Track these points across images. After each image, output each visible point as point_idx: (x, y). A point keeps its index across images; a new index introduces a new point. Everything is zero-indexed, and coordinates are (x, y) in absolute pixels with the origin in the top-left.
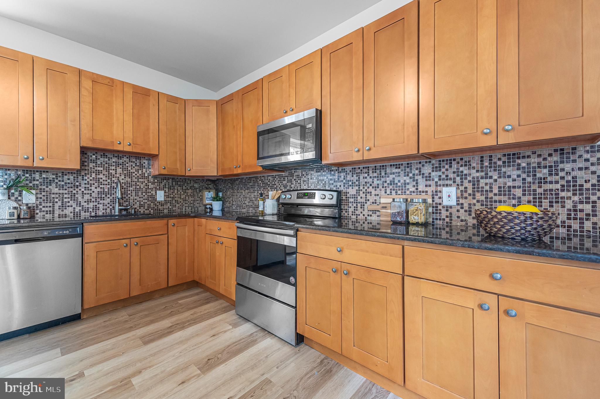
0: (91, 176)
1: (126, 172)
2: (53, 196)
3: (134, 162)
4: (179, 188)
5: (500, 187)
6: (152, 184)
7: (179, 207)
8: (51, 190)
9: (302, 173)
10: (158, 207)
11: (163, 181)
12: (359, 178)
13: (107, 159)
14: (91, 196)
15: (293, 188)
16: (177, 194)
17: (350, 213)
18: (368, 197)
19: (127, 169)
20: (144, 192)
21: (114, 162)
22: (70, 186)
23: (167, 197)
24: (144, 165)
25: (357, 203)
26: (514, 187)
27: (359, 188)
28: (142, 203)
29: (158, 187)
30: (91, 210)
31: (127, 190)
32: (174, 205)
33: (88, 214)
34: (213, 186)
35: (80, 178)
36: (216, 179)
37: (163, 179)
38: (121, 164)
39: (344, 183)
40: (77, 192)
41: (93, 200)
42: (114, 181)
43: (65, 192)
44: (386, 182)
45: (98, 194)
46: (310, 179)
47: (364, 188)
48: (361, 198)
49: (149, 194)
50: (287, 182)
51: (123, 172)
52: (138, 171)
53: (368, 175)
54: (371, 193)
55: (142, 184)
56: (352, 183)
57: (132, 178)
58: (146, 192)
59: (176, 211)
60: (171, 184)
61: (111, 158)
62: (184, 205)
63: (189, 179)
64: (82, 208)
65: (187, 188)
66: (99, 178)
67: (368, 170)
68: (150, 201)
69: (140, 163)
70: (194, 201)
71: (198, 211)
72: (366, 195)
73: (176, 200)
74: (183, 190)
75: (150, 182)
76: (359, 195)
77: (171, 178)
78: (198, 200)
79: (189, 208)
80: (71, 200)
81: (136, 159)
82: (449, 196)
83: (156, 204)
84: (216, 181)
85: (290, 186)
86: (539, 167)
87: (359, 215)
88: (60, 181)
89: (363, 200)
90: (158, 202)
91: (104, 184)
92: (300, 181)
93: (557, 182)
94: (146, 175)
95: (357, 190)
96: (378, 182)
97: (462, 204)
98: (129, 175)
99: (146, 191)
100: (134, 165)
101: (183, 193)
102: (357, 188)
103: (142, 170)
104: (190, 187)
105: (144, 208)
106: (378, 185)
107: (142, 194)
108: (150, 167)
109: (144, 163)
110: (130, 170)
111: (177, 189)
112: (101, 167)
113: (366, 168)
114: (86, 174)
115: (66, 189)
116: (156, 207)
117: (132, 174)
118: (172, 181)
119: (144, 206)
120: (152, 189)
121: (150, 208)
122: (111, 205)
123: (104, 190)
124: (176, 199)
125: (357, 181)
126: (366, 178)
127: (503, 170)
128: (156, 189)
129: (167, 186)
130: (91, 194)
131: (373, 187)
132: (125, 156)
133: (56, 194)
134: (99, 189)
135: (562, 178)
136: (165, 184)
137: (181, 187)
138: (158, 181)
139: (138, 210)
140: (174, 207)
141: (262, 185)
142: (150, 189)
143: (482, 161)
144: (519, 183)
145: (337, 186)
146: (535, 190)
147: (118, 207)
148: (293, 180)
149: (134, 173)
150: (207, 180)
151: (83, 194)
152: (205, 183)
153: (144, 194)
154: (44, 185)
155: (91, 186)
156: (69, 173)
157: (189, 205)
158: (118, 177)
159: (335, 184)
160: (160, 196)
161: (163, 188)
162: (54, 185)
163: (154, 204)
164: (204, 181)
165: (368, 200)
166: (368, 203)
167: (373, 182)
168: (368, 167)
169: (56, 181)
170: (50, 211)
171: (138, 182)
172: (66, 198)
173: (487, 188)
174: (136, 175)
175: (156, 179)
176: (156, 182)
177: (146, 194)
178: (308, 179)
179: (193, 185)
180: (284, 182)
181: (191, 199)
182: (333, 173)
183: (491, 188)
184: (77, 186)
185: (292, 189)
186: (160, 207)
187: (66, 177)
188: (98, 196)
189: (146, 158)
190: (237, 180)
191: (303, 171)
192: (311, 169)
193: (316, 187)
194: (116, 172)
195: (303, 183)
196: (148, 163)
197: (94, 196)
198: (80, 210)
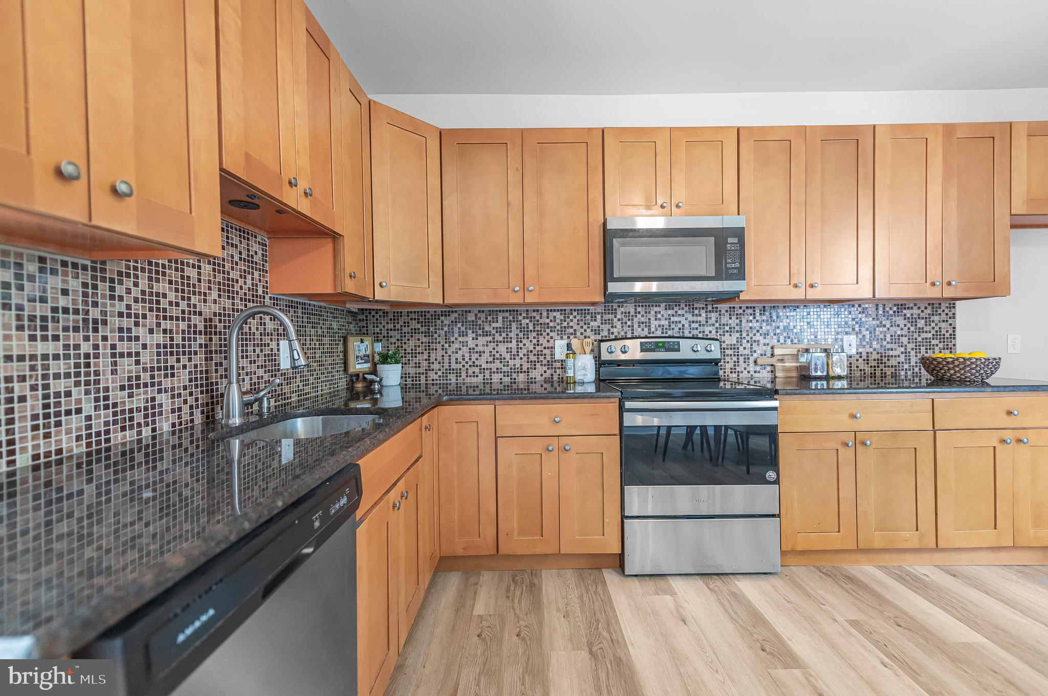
0: (136, 285)
1: (220, 277)
3: (236, 246)
5: (892, 336)
9: (636, 309)
11: (289, 311)
12: (741, 321)
14: (138, 362)
15: (616, 334)
16: (310, 349)
17: (728, 371)
18: (755, 347)
19: (224, 266)
20: (258, 345)
24: (255, 258)
25: (738, 355)
26: (902, 336)
27: (741, 335)
28: (255, 379)
29: (281, 330)
30: (139, 418)
31: (225, 340)
32: (306, 381)
33: (130, 435)
34: (355, 327)
35: (103, 287)
36: (357, 311)
37: (289, 306)
39: (717, 328)
40: (96, 347)
41: (145, 377)
42: (195, 306)
44: (778, 327)
45: (159, 354)
46: (653, 319)
47: (748, 335)
48: (745, 348)
49: (267, 351)
50: (602, 324)
51: (215, 276)
52: (245, 277)
53: (754, 318)
54: (758, 341)
56: (730, 328)
57: (233, 298)
58: (261, 345)
59: (309, 395)
60: (301, 321)
62: (320, 378)
64: (115, 414)
65: (323, 332)
66: (157, 295)
67: (754, 311)
68: (268, 371)
69: (248, 250)
70: (333, 365)
71: (338, 391)
72: (752, 345)
74: (318, 338)
76: (741, 345)
77: (301, 303)
78: (338, 364)
79: (326, 385)
80: (77, 384)
81: (240, 235)
82: (850, 345)
84: (357, 314)
85: (609, 330)
86: (919, 318)
87: (742, 372)
89: (747, 352)
90: (281, 375)
91: (171, 318)
92: (633, 323)
93: (930, 332)
94: (260, 292)
95: (738, 338)
96: (768, 328)
97: (861, 353)
98: (229, 288)
99: (261, 340)
100: (236, 259)
101: (317, 344)
102: (738, 335)
103: (253, 274)
104: (327, 328)
106: (768, 331)
107: (255, 351)
108: (268, 266)
109: (256, 253)
110: (229, 273)
111: (311, 336)
113: (751, 307)
114: (120, 273)
115: (56, 338)
116: (279, 390)
117: (233, 286)
118: (302, 313)
120: (272, 334)
122: (191, 394)
123: (172, 339)
125: (737, 325)
126: (751, 321)
127: (894, 319)
128: (278, 335)
130: (138, 354)
131: (761, 335)
133: (21, 358)
134: (159, 338)
135: (933, 328)
137: (315, 328)
140: (306, 385)
142: (268, 334)
143: (877, 309)
144: (905, 332)
145: (704, 332)
146: (916, 339)
148: (615, 320)
149: (237, 281)
151: (113, 355)
152: (346, 319)
153: (258, 350)
155: (137, 324)
156: (64, 264)
157: (326, 377)
159: (701, 329)
160: (286, 355)
164: (344, 315)
165: (755, 352)
166: (755, 355)
167: (761, 328)
168: (754, 307)
172: (57, 376)
173: (882, 336)
174: (241, 287)
177: (261, 351)
178: (649, 319)
179: (332, 325)
180: (594, 324)
181: (328, 360)
182: (696, 312)
183: (885, 336)
184: (95, 321)
185: (613, 337)
186: (284, 388)
187: (55, 283)
188: (158, 361)
189: (259, 239)
190: (447, 314)
191: (639, 306)
192: (654, 304)
193: (666, 333)
194: (199, 274)
195: (639, 326)
196: (263, 254)
197: (146, 364)
198: (107, 424)
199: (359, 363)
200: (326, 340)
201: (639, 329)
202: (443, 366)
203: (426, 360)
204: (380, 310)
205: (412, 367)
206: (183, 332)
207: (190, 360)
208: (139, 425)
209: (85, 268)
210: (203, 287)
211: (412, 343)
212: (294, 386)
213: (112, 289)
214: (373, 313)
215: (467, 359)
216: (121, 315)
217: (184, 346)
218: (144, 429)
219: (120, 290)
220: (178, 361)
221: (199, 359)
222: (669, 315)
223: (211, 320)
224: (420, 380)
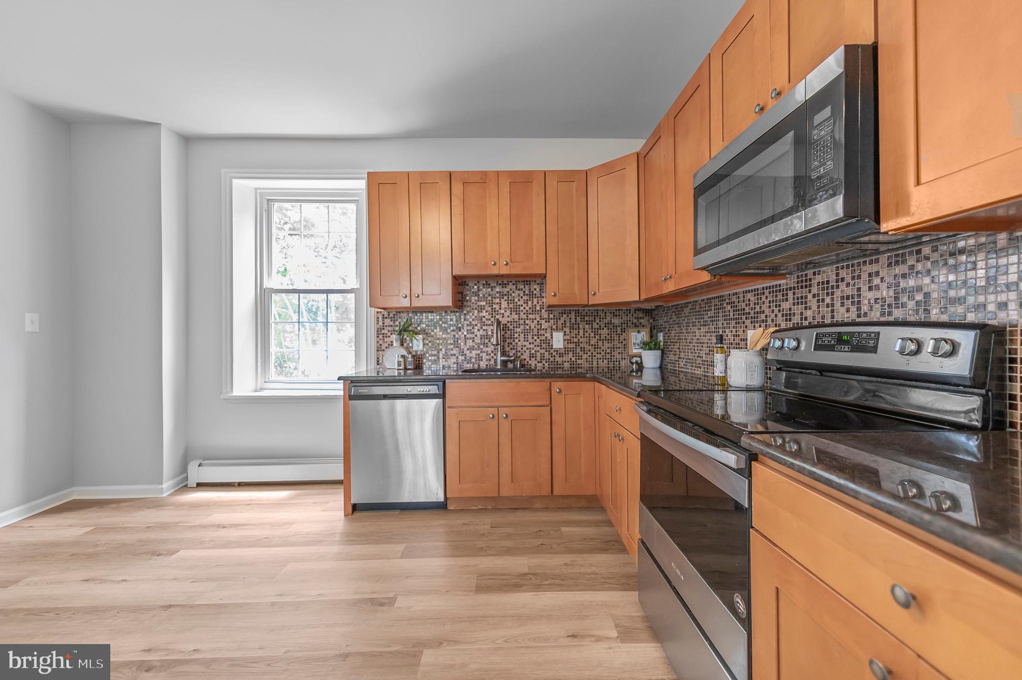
0: (473, 314)
1: (511, 306)
2: (437, 342)
3: (522, 289)
4: (587, 326)
6: (546, 322)
7: (587, 359)
8: (436, 334)
9: (837, 275)
10: (554, 359)
11: (562, 316)
13: (490, 290)
14: (473, 341)
15: (810, 320)
16: (584, 337)
19: (514, 300)
20: (535, 335)
21: (497, 292)
22: (453, 328)
23: (568, 343)
24: (535, 292)
28: (533, 352)
29: (554, 327)
30: (473, 360)
31: (514, 333)
32: (579, 356)
34: (649, 321)
35: (462, 317)
36: (653, 308)
37: (562, 313)
38: (506, 295)
40: (460, 336)
43: (448, 336)
45: (481, 338)
46: (864, 288)
49: (543, 338)
50: (794, 305)
51: (509, 306)
52: (527, 303)
55: (533, 322)
57: (519, 314)
58: (538, 335)
59: (583, 366)
60: (573, 321)
61: (495, 287)
62: (595, 356)
63: (603, 310)
64: (465, 357)
65: (600, 326)
66: (481, 317)
68: (544, 348)
69: (530, 289)
70: (613, 349)
71: (619, 367)
73: (581, 348)
74: (594, 330)
75: (544, 319)
77: (573, 310)
78: (619, 348)
79: (603, 361)
80: (454, 347)
81: (524, 284)
83: (552, 354)
84: (654, 310)
85: (802, 314)
88: (443, 323)
90: (554, 351)
91: (487, 325)
92: (832, 299)
94: (538, 308)
98: (516, 310)
99: (538, 332)
100: (522, 295)
101: (592, 334)
103: (533, 300)
104: (605, 324)
105: (536, 359)
107: (533, 338)
108: (543, 295)
109: (535, 289)
110: (517, 303)
111: (584, 329)
112: (484, 301)
114: (468, 311)
115: (449, 333)
116: (552, 359)
117: (519, 308)
118: (576, 316)
119: (536, 357)
120: (546, 329)
121: (544, 359)
123: (487, 333)
124: (582, 345)
128: (551, 329)
129: (568, 324)
130: (474, 338)
132: (511, 282)
133: (441, 339)
134: (481, 332)
136: (565, 321)
137: (589, 324)
138: (554, 316)
139: (528, 362)
140: (579, 359)
141: (732, 316)
142: (543, 329)
145: (982, 307)
147: (500, 358)
148: (810, 296)
149: (522, 306)
150: (635, 310)
151: (465, 339)
152: (632, 315)
153: (535, 338)
154: (430, 329)
155: (473, 328)
156: (451, 312)
157: (603, 356)
158: (503, 314)
159: (973, 300)
160: (558, 340)
161: (562, 327)
162: (438, 328)
163: (549, 354)
164: (630, 313)
169: (440, 323)
170: (435, 360)
171: (527, 319)
172: (449, 344)
174: (525, 308)
175: (552, 314)
176: (552, 319)
177: (538, 338)
178: (859, 289)
179: (611, 321)
180: (785, 305)
181: (606, 345)
182: (962, 259)
184: (460, 328)
185: (806, 323)
186: (558, 359)
187: (448, 318)
188: (481, 341)
191: (843, 268)
192: (868, 259)
193: (890, 314)
194: (500, 306)
195: (843, 305)
196: (540, 290)
197: (476, 342)
198: (462, 360)
199: (635, 348)
201: (843, 310)
202: (685, 355)
210: (502, 311)
212: (566, 359)
214: (660, 309)
216: (468, 325)
218: (475, 364)
219: (468, 317)
222: (895, 276)
223: (506, 324)
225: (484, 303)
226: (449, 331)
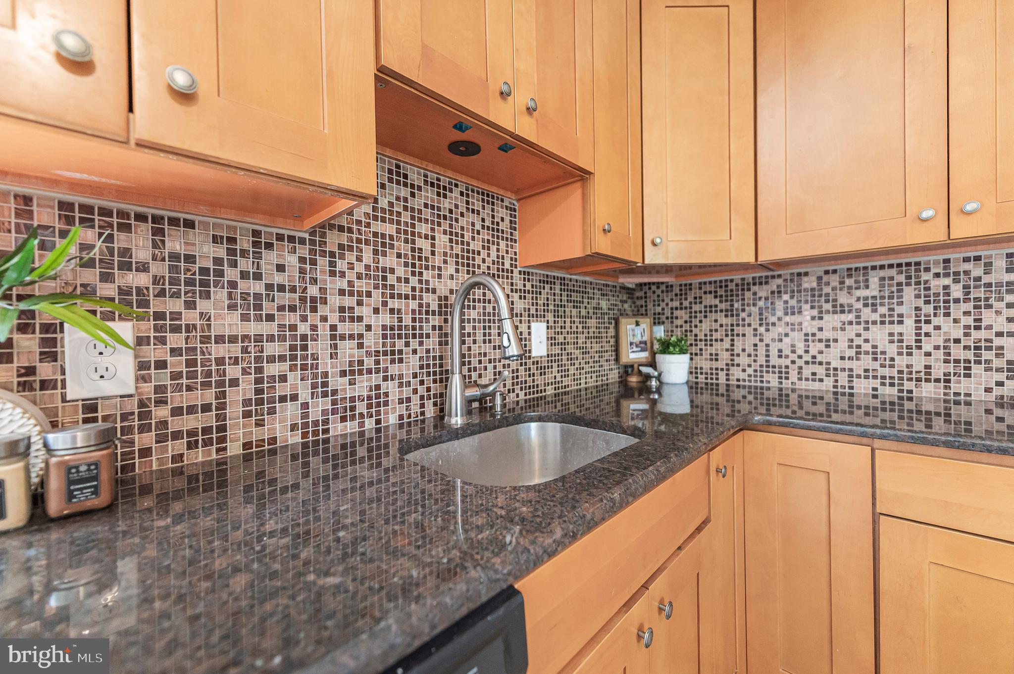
0: (359, 259)
1: (457, 249)
2: (217, 351)
4: (574, 311)
7: (574, 375)
8: (209, 319)
10: (533, 381)
11: (544, 288)
13: (404, 192)
14: (360, 346)
16: (571, 333)
19: (462, 236)
21: (426, 205)
22: (286, 298)
23: (551, 345)
24: (501, 225)
29: (533, 310)
30: (361, 408)
32: (565, 371)
33: (351, 427)
34: (631, 307)
35: (323, 262)
36: (634, 287)
37: (544, 282)
38: (445, 218)
40: (314, 328)
41: (369, 363)
42: (427, 282)
43: (266, 328)
45: (385, 337)
51: (452, 248)
52: (489, 248)
57: (474, 273)
59: (569, 389)
60: (558, 299)
61: (419, 188)
62: (583, 368)
63: (591, 283)
64: (334, 403)
65: (588, 313)
66: (384, 270)
69: (493, 217)
70: (601, 353)
73: (568, 354)
74: (581, 320)
75: (516, 291)
77: (558, 278)
78: (607, 352)
79: (591, 378)
80: (293, 368)
81: (483, 200)
83: (530, 369)
88: (244, 275)
90: (533, 363)
91: (400, 296)
94: (507, 266)
98: (468, 260)
100: (478, 227)
101: (580, 328)
103: (498, 244)
104: (594, 308)
105: (504, 386)
108: (516, 235)
109: (502, 219)
110: (468, 244)
111: (571, 317)
112: (391, 221)
114: (341, 247)
115: (270, 318)
116: (529, 382)
117: (474, 259)
118: (561, 290)
120: (521, 315)
121: (517, 384)
122: (422, 383)
123: (400, 320)
124: (568, 349)
128: (529, 316)
129: (551, 306)
130: (361, 336)
132: (456, 185)
133: (233, 339)
134: (385, 318)
136: (547, 300)
137: (577, 308)
138: (532, 286)
140: (565, 376)
142: (517, 315)
147: (463, 392)
149: (479, 253)
150: (620, 287)
151: (333, 337)
154: (176, 295)
155: (360, 303)
156: (280, 238)
157: (591, 367)
158: (440, 268)
160: (539, 340)
161: (544, 310)
162: (220, 295)
163: (526, 370)
169: (231, 274)
170: (206, 430)
172: (271, 359)
174: (484, 261)
175: (528, 280)
176: (529, 292)
179: (599, 304)
181: (595, 346)
184: (313, 300)
186: (538, 379)
187: (270, 258)
188: (384, 345)
189: (506, 203)
190: (762, 282)
194: (433, 245)
196: (511, 221)
197: (370, 347)
198: (325, 413)
199: (633, 352)
200: (592, 322)
202: (755, 361)
203: (727, 350)
204: (662, 283)
205: (706, 359)
206: (413, 311)
207: (421, 344)
208: (361, 415)
209: (302, 241)
210: (438, 260)
211: (706, 326)
212: (549, 378)
213: (332, 264)
214: (654, 288)
215: (800, 352)
216: (342, 292)
217: (414, 328)
218: (367, 421)
219: (341, 265)
220: (407, 344)
221: (432, 343)
223: (446, 298)
224: (717, 379)
225: (389, 229)
226: (268, 307)
